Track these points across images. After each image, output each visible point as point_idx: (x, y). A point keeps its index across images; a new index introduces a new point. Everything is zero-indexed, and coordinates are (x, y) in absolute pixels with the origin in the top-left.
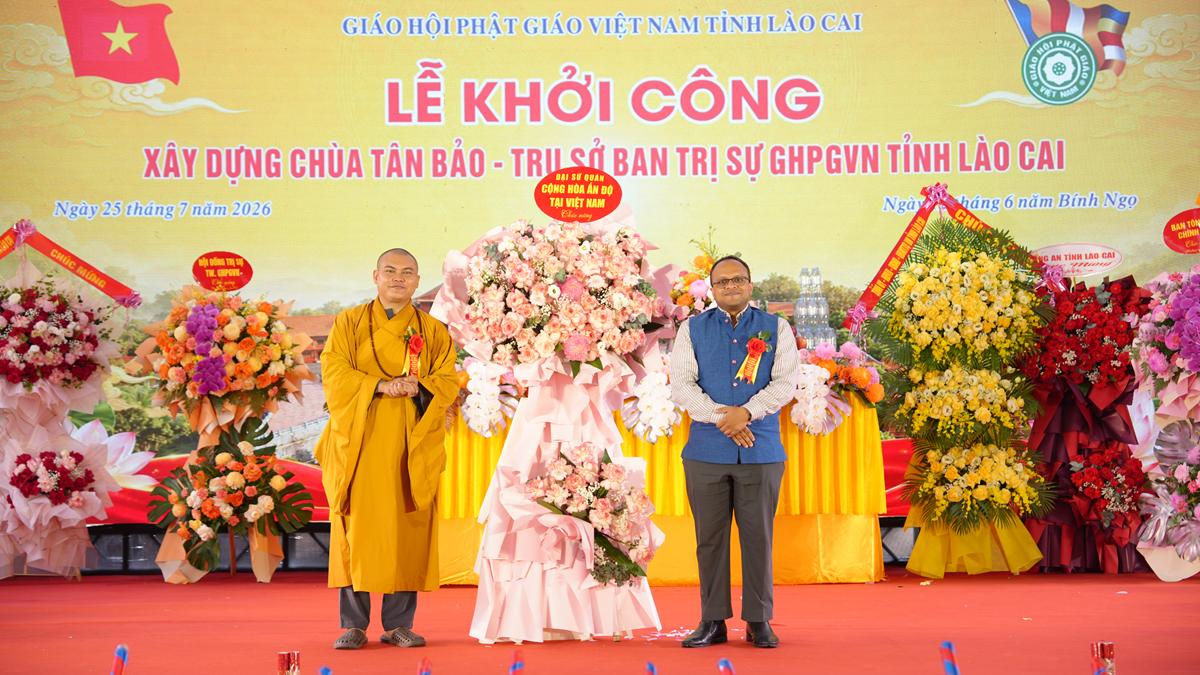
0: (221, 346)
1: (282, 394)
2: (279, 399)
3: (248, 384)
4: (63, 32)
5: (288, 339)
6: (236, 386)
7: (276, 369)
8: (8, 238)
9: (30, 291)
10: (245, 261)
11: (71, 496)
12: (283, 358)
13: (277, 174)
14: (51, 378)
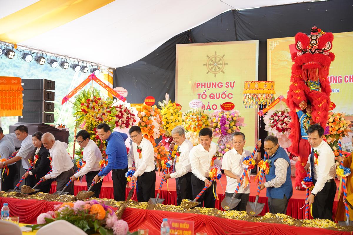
0: (328, 124)
1: (343, 135)
2: (343, 137)
3: (335, 133)
4: (290, 52)
5: (345, 122)
6: (332, 133)
7: (342, 129)
8: (278, 99)
9: (283, 111)
10: (334, 103)
11: (293, 158)
12: (344, 126)
13: (341, 82)
14: (288, 131)
